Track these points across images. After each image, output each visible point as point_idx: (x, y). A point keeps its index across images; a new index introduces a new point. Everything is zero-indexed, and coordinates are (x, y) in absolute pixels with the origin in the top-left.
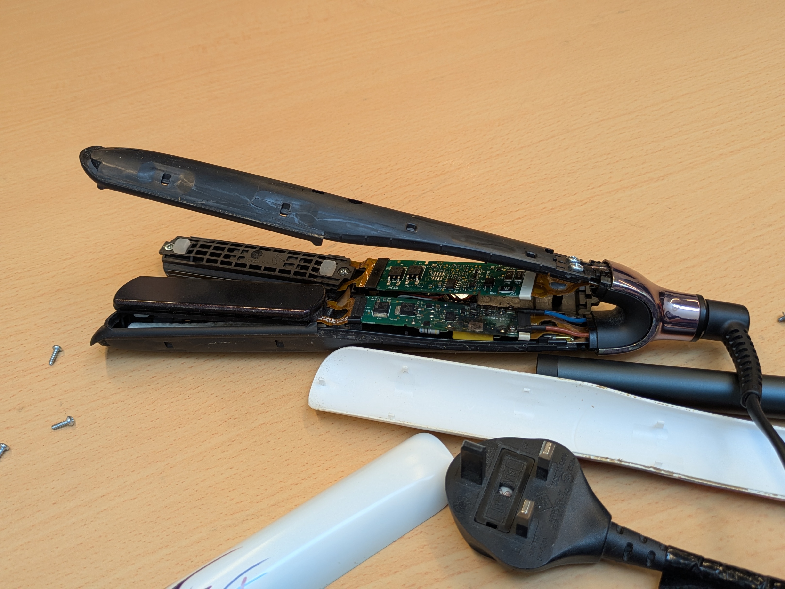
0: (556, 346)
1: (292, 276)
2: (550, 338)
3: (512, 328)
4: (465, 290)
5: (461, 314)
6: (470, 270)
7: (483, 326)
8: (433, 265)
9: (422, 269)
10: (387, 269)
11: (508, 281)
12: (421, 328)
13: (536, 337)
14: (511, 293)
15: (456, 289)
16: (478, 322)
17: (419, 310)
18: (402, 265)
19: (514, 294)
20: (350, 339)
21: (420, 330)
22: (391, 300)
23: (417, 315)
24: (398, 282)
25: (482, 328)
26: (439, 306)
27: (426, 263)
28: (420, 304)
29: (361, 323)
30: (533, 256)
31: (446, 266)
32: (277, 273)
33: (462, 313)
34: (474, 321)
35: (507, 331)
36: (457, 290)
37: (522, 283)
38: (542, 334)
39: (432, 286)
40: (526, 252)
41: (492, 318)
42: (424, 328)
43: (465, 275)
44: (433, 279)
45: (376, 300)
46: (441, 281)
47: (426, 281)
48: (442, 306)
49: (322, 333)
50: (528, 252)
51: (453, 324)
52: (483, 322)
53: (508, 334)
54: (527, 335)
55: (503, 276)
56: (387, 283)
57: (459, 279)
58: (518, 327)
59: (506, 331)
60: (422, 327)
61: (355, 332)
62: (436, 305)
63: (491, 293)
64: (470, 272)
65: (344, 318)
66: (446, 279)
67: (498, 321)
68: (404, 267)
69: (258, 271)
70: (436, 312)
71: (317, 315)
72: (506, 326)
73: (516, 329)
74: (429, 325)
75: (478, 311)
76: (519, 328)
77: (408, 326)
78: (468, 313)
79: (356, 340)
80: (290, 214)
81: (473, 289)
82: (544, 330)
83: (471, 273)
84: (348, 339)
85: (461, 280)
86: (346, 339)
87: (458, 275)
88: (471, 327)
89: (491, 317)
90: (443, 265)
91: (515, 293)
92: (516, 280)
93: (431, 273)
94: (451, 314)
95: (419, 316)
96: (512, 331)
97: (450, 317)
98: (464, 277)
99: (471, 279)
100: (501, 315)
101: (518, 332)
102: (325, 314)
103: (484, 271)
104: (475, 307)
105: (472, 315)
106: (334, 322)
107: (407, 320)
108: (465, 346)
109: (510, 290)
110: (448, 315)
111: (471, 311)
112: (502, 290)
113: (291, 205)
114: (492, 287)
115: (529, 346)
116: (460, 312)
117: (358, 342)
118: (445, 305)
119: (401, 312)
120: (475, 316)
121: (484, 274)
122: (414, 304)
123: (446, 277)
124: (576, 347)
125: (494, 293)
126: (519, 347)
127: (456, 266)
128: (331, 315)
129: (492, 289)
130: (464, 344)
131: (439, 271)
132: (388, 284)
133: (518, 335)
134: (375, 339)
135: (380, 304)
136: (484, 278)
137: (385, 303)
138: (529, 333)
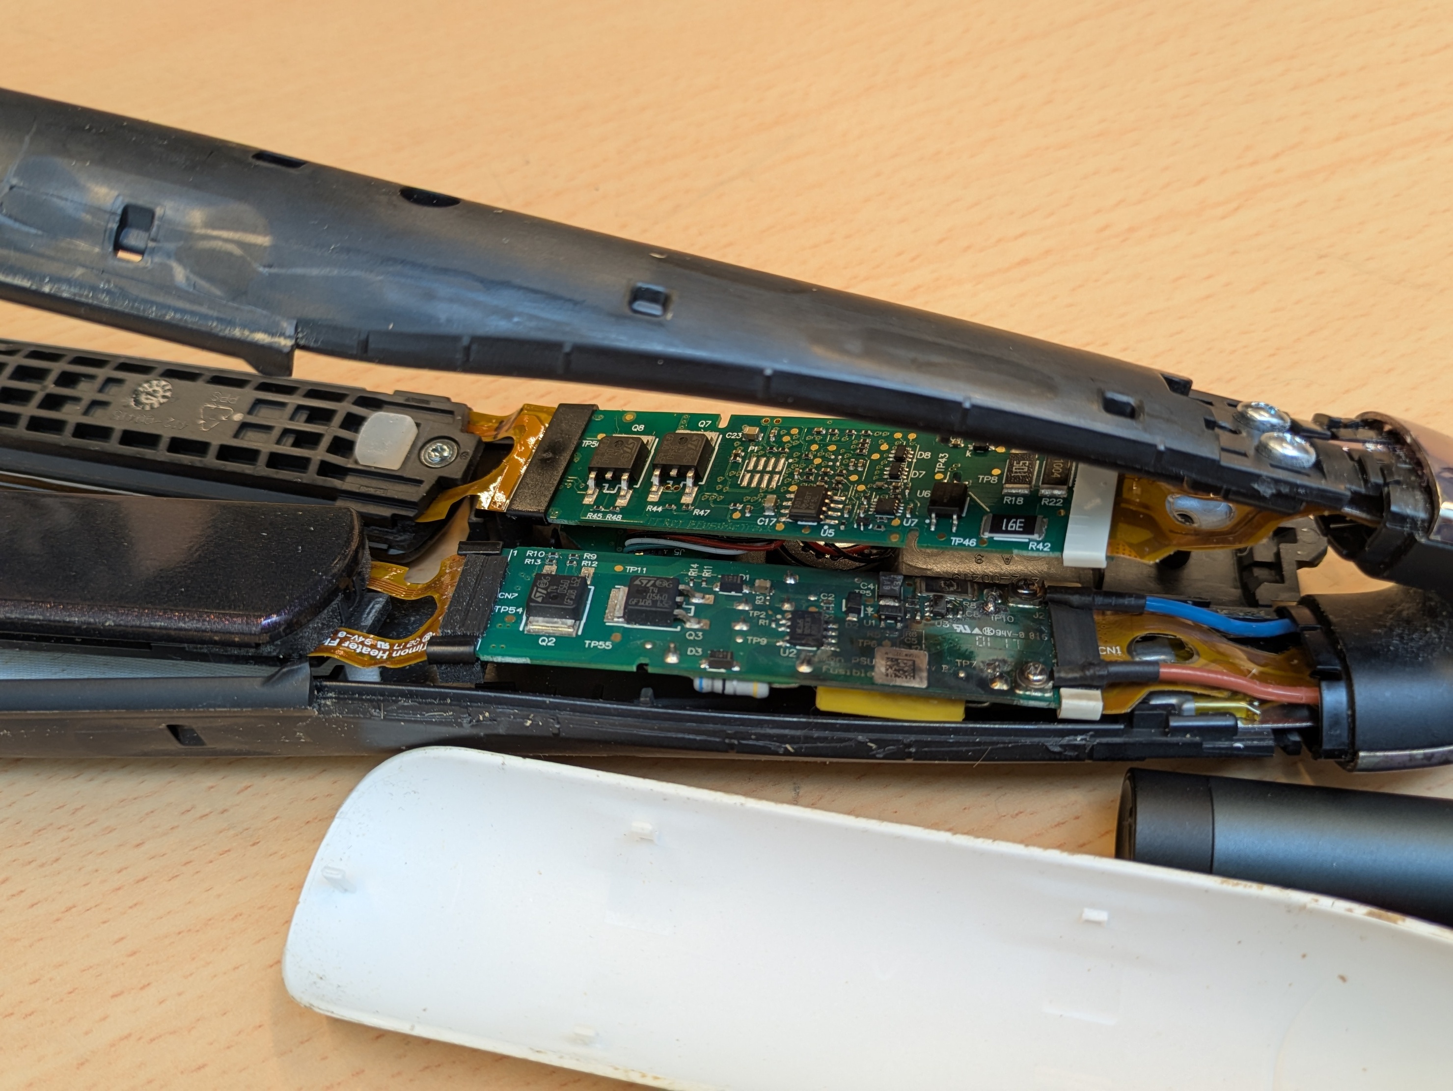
0: (1198, 739)
1: (260, 469)
2: (1172, 706)
3: (1035, 674)
4: (859, 525)
5: (847, 613)
6: (875, 448)
7: (929, 663)
8: (747, 430)
9: (708, 446)
10: (586, 443)
11: (1017, 496)
12: (701, 678)
13: (1122, 706)
14: (1030, 540)
15: (828, 521)
16: (910, 646)
17: (695, 601)
18: (641, 428)
19: (1040, 546)
20: (436, 723)
21: (697, 684)
22: (595, 564)
23: (688, 625)
24: (622, 493)
25: (925, 674)
26: (768, 584)
27: (723, 424)
28: (700, 577)
29: (478, 659)
30: (1128, 410)
31: (791, 436)
32: (210, 460)
33: (850, 610)
34: (894, 644)
35: (1018, 686)
36: (831, 526)
37: (1067, 502)
38: (1144, 692)
39: (743, 512)
40: (1101, 393)
41: (959, 628)
42: (713, 676)
43: (860, 469)
44: (745, 483)
45: (542, 566)
46: (773, 492)
47: (720, 492)
48: (778, 585)
49: (329, 703)
50: (1110, 395)
51: (816, 659)
52: (928, 649)
53: (1020, 697)
54: (1089, 698)
55: (996, 472)
56: (583, 496)
57: (838, 482)
58: (1059, 672)
59: (1014, 685)
60: (704, 674)
61: (455, 698)
62: (757, 583)
63: (956, 540)
64: (876, 456)
65: (421, 637)
66: (790, 484)
67: (980, 641)
68: (645, 439)
69: (148, 453)
70: (756, 608)
71: (319, 631)
72: (1010, 660)
73: (1051, 677)
74: (728, 666)
75: (905, 601)
76: (1063, 675)
77: (650, 670)
78: (870, 610)
79: (460, 725)
80: (153, 249)
81: (888, 525)
82: (1153, 679)
83: (879, 460)
84: (430, 723)
85: (846, 489)
86: (421, 722)
87: (833, 468)
88: (883, 670)
89: (955, 626)
90: (781, 428)
91: (1044, 541)
92: (1045, 492)
93: (739, 460)
94: (809, 619)
95: (696, 626)
96: (1037, 685)
97: (807, 632)
98: (854, 478)
99: (879, 484)
100: (988, 614)
101: (1056, 688)
102: (352, 623)
103: (927, 455)
104: (897, 588)
105: (888, 618)
106: (385, 651)
107: (649, 646)
108: (864, 744)
109: (1028, 529)
110: (800, 621)
111: (882, 603)
112: (996, 528)
113: (159, 211)
114: (959, 518)
115: (1098, 740)
116: (844, 609)
117: (466, 729)
118: (790, 581)
119: (630, 614)
120: (896, 621)
121: (928, 466)
122: (677, 582)
123: (791, 475)
124: (1271, 743)
125: (966, 542)
126: (1061, 746)
127: (826, 435)
128: (377, 621)
129: (958, 526)
130: (860, 738)
131: (768, 451)
132: (588, 501)
133: (1058, 699)
134: (529, 723)
135: (551, 583)
136: (928, 481)
137: (569, 578)
138: (1098, 693)
